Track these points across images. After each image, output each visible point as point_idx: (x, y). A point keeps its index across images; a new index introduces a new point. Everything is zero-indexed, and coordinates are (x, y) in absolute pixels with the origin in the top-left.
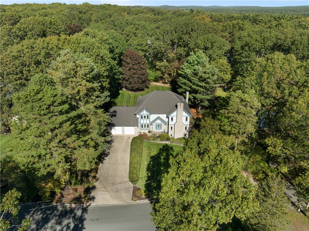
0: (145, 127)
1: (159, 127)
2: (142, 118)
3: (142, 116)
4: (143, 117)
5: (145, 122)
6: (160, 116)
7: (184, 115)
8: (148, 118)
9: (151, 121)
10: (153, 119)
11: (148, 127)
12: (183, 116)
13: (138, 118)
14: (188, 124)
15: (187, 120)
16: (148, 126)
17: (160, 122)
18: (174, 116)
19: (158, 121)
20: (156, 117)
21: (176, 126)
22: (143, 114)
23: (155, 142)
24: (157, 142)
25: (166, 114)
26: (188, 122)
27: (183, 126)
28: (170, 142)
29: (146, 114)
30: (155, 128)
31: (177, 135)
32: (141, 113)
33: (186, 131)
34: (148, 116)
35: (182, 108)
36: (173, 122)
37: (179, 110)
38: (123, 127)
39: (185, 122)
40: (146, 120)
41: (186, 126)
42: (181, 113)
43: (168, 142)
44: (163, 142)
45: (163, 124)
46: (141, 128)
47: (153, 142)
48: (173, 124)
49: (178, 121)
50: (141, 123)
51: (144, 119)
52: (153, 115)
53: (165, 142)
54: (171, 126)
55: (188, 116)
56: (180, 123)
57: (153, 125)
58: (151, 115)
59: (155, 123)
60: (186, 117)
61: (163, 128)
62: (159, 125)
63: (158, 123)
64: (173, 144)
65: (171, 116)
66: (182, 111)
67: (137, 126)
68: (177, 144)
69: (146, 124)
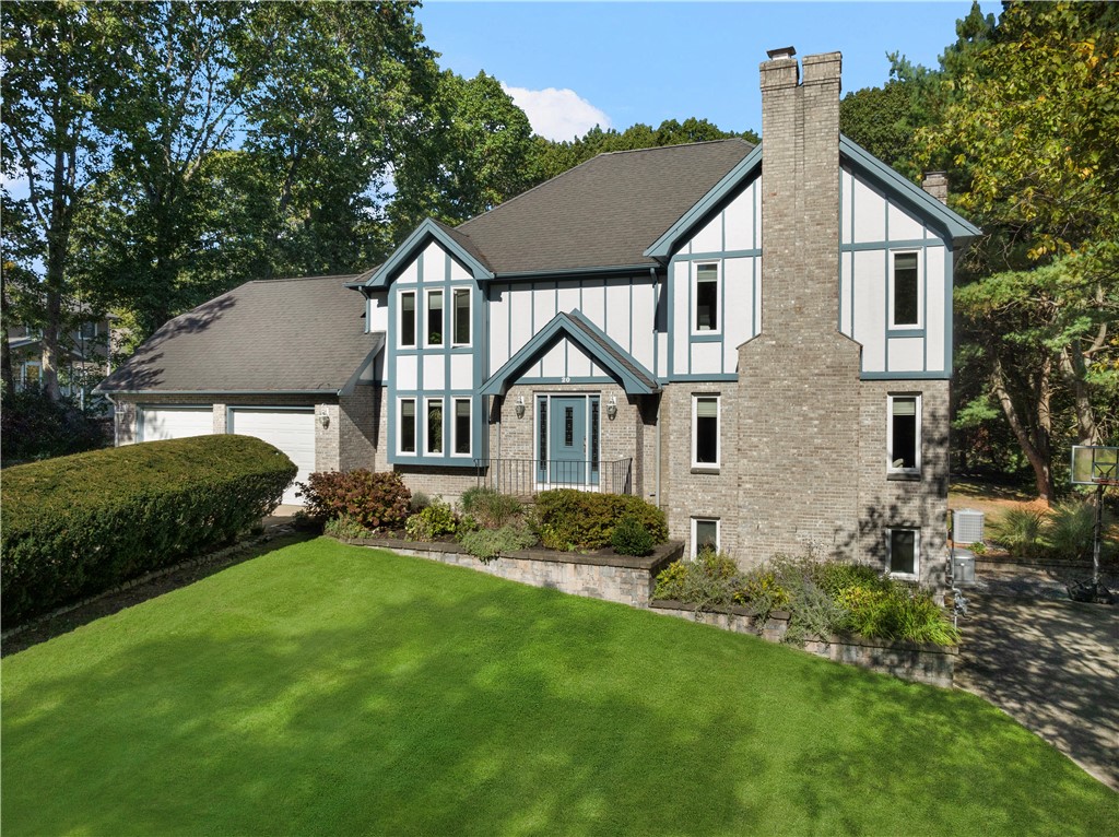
0: (434, 444)
1: (569, 439)
2: (408, 338)
4: (421, 323)
5: (434, 372)
6: (591, 302)
7: (869, 231)
8: (462, 336)
9: (498, 360)
10: (522, 338)
11: (462, 445)
12: (855, 248)
13: (382, 335)
14: (938, 360)
15: (906, 306)
16: (462, 422)
17: (580, 366)
18: (725, 255)
19: (565, 363)
21: (751, 398)
22: (420, 284)
23: (451, 560)
24: (477, 560)
25: (652, 270)
26: (924, 336)
27: (851, 408)
28: (639, 581)
29: (448, 282)
30: (525, 448)
31: (778, 527)
32: (401, 280)
33: (909, 478)
34: (468, 304)
35: (829, 111)
36: (720, 339)
37: (783, 142)
38: (223, 406)
39: (890, 334)
40: (447, 353)
41: (900, 397)
42: (810, 185)
43: (624, 582)
44: (551, 568)
45: (613, 396)
46: (399, 452)
47: (425, 555)
48: (720, 372)
49: (781, 321)
50: (398, 389)
51: (426, 345)
52: (520, 298)
53: (579, 574)
54: (695, 399)
55: (926, 244)
56: (805, 338)
57: (508, 408)
58: (500, 300)
59: (527, 389)
60: (897, 257)
61: (619, 447)
62: (569, 411)
63: (557, 381)
64: (692, 619)
65: (688, 258)
66: (825, 150)
67: (330, 399)
68: (752, 624)
69: (440, 401)
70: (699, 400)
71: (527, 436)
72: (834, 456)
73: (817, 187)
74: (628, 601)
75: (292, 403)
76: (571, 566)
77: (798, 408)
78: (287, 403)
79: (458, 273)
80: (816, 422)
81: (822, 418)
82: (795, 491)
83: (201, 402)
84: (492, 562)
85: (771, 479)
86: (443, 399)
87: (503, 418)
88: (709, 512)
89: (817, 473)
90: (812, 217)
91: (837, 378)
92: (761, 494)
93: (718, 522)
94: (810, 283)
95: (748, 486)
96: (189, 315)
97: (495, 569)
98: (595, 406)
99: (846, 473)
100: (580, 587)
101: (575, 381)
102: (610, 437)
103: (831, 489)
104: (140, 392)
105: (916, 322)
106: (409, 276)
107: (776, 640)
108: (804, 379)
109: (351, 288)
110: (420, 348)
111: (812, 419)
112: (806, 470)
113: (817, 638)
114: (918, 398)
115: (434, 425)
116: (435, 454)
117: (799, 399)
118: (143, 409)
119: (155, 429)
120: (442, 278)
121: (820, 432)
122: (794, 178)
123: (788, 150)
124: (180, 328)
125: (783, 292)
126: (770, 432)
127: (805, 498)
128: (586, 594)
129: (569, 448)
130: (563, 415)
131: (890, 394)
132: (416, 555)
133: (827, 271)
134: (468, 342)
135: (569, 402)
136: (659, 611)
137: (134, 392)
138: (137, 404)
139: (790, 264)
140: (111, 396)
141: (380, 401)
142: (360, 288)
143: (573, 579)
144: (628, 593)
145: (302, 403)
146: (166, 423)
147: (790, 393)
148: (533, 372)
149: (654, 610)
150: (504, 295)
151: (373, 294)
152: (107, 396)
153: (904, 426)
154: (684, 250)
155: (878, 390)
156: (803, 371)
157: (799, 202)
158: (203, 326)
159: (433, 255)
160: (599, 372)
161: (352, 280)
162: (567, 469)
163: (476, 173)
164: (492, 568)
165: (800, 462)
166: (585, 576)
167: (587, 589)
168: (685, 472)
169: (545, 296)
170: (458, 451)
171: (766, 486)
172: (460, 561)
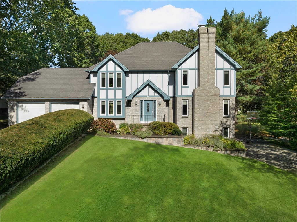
0: (111, 112)
1: (148, 110)
2: (103, 85)
3: (103, 80)
4: (107, 82)
5: (111, 94)
6: (153, 78)
7: (220, 66)
8: (119, 85)
10: (134, 89)
11: (119, 111)
12: (217, 69)
13: (95, 84)
14: (233, 93)
15: (227, 82)
16: (119, 107)
17: (152, 93)
18: (189, 69)
19: (148, 92)
20: (141, 83)
21: (197, 100)
22: (107, 71)
23: (133, 139)
24: (141, 139)
25: (169, 71)
26: (230, 88)
27: (218, 103)
28: (181, 141)
29: (115, 71)
30: (137, 113)
31: (203, 128)
32: (101, 70)
33: (228, 117)
34: (121, 77)
35: (214, 40)
36: (188, 87)
37: (204, 45)
38: (49, 102)
39: (224, 87)
40: (115, 89)
41: (225, 100)
42: (210, 55)
43: (178, 141)
44: (160, 139)
45: (160, 100)
46: (101, 115)
47: (126, 138)
48: (188, 95)
49: (204, 84)
50: (101, 98)
51: (109, 87)
52: (134, 76)
53: (167, 140)
54: (182, 101)
55: (231, 69)
56: (209, 87)
57: (133, 103)
58: (129, 76)
59: (138, 98)
60: (225, 71)
61: (161, 112)
62: (148, 104)
63: (146, 97)
64: (194, 148)
65: (181, 69)
66: (213, 48)
67: (85, 100)
68: (207, 148)
69: (113, 101)
70: (183, 101)
71: (138, 110)
72: (215, 113)
73: (211, 55)
74: (179, 145)
75: (73, 101)
76: (165, 138)
77: (207, 102)
78: (70, 101)
79: (118, 69)
80: (211, 106)
81: (212, 105)
82: (207, 120)
83: (41, 101)
84: (145, 139)
85: (202, 118)
86: (114, 101)
87: (131, 106)
88: (186, 126)
89: (211, 116)
90: (210, 62)
91: (215, 96)
92: (199, 121)
93: (187, 128)
94: (210, 76)
95: (197, 120)
96: (26, 76)
97: (146, 140)
98: (155, 103)
99: (217, 116)
100: (167, 143)
101: (150, 97)
102: (159, 110)
103: (214, 120)
104: (20, 98)
105: (228, 85)
106: (104, 69)
107: (212, 151)
108: (208, 96)
109: (86, 71)
110: (107, 88)
111: (210, 105)
112: (209, 116)
113: (220, 150)
114: (229, 101)
115: (111, 107)
116: (111, 115)
117: (208, 101)
118: (18, 103)
119: (22, 109)
120: (114, 70)
121: (212, 108)
122: (206, 53)
123: (205, 47)
124: (25, 80)
125: (204, 78)
126: (201, 108)
127: (209, 122)
128: (169, 145)
129: (148, 113)
130: (147, 105)
131: (224, 100)
132: (124, 139)
133: (213, 73)
134: (121, 86)
135: (148, 102)
136: (186, 147)
137: (17, 98)
138: (17, 102)
139: (206, 71)
140: (9, 99)
141: (94, 101)
142: (89, 71)
143: (166, 141)
144: (179, 143)
145: (76, 101)
146: (26, 107)
147: (206, 99)
148: (140, 94)
149: (185, 147)
150: (130, 75)
151: (92, 73)
152: (7, 99)
153: (226, 106)
154: (180, 67)
155: (221, 99)
156: (208, 95)
157: (207, 59)
158: (33, 80)
159: (111, 64)
160: (156, 94)
161: (87, 69)
162: (148, 118)
163: (84, 42)
164: (145, 140)
165: (208, 114)
166: (168, 140)
167: (169, 143)
168: (180, 117)
169: (141, 76)
170: (118, 114)
171: (201, 120)
172: (136, 139)
